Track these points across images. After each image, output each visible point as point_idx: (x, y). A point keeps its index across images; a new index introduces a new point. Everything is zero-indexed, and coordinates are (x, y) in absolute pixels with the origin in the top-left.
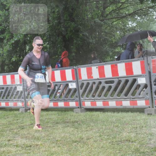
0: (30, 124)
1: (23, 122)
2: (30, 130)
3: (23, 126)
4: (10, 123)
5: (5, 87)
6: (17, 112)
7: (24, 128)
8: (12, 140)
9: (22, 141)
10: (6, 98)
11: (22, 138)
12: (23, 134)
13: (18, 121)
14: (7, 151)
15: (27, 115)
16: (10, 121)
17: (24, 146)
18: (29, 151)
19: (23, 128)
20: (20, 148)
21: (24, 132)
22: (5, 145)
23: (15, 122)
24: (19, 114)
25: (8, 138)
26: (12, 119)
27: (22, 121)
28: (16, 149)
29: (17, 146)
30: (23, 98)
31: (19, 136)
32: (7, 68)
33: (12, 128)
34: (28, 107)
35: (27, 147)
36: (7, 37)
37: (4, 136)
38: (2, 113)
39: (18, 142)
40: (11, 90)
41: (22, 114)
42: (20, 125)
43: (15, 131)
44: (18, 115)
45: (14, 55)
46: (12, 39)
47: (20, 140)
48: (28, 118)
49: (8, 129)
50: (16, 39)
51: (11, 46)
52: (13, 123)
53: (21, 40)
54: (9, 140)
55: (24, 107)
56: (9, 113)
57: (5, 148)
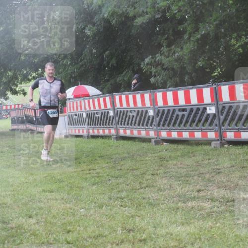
0: (229, 166)
1: (218, 162)
2: (230, 176)
3: (219, 169)
4: (198, 164)
5: (188, 108)
6: (208, 146)
7: (221, 172)
8: (203, 190)
9: (219, 192)
10: (191, 125)
11: (219, 187)
12: (220, 181)
13: (211, 161)
14: (198, 206)
15: (223, 152)
16: (199, 162)
17: (223, 201)
18: (233, 208)
19: (219, 173)
20: (217, 204)
21: (221, 178)
22: (194, 198)
23: (206, 162)
24: (211, 150)
25: (197, 187)
26: (200, 157)
27: (217, 160)
28: (210, 204)
29: (212, 200)
30: (216, 125)
31: (214, 185)
32: (188, 78)
33: (201, 172)
34: (224, 140)
35: (228, 202)
36: (189, 29)
37: (190, 184)
38: (185, 148)
39: (214, 194)
40: (198, 113)
41: (216, 150)
42: (214, 168)
43: (207, 176)
44: (210, 153)
45: (200, 57)
46: (197, 33)
47: (216, 190)
48: (226, 157)
49: (197, 173)
50: (203, 32)
51: (196, 43)
52: (203, 164)
53: (211, 33)
54: (199, 191)
55: (218, 140)
56: (195, 148)
57: (194, 202)
